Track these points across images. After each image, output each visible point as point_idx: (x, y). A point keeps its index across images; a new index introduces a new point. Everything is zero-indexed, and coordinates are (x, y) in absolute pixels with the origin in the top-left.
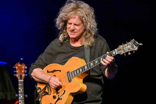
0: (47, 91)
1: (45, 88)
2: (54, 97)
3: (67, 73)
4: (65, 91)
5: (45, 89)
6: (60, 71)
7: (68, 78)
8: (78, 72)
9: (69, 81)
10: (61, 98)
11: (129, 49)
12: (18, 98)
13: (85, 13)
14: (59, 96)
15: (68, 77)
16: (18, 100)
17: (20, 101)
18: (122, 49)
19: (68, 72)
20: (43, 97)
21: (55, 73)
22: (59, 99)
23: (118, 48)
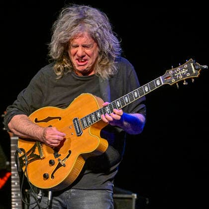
0: (37, 152)
1: (33, 149)
2: (51, 163)
3: (74, 121)
4: (70, 152)
5: (34, 151)
6: (60, 118)
7: (76, 129)
8: (93, 118)
9: (78, 133)
10: (64, 164)
11: (184, 76)
12: (11, 169)
13: (99, 26)
14: (59, 160)
15: (76, 127)
16: (10, 172)
17: (12, 173)
18: (172, 76)
19: (76, 119)
20: (30, 164)
21: (50, 123)
22: (60, 165)
23: (165, 75)
